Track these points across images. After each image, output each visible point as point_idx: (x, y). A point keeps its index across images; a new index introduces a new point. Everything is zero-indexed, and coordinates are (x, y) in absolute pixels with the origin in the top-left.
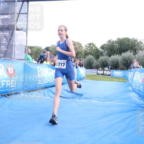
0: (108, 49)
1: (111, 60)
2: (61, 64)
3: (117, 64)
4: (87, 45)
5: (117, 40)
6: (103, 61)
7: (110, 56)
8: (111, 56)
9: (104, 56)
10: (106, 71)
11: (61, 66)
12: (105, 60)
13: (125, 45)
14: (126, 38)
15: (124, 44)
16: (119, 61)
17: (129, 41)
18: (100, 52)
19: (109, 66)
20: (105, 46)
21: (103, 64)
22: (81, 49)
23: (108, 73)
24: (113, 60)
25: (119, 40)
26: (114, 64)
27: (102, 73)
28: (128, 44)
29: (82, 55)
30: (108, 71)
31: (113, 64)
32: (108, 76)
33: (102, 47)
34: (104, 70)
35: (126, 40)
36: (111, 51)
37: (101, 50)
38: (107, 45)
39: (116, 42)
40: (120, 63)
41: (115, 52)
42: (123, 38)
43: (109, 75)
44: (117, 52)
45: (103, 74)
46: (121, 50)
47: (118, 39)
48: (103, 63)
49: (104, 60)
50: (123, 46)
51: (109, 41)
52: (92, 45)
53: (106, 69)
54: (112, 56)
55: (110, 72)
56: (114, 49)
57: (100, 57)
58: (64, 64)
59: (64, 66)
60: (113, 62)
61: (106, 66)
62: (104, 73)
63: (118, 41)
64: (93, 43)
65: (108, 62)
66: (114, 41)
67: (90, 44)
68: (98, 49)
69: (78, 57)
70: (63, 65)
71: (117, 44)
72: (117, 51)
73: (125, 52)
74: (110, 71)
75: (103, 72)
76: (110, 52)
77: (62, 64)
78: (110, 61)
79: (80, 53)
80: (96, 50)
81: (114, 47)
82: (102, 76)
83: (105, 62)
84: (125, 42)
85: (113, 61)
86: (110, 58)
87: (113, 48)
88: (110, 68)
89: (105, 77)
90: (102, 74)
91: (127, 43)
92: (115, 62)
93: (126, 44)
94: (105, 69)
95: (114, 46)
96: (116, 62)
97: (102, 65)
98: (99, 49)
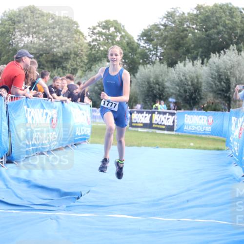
0: (166, 42)
1: (177, 79)
2: (110, 104)
3: (195, 91)
4: (94, 29)
5: (195, 12)
6: (149, 83)
7: (172, 64)
8: (176, 63)
9: (153, 63)
10: (159, 113)
11: (111, 106)
12: (157, 77)
13: (221, 28)
14: (223, 5)
15: (218, 24)
16: (200, 80)
17: (232, 17)
18: (139, 50)
19: (170, 96)
20: (157, 32)
21: (148, 91)
22: (76, 41)
23: (167, 120)
24: (183, 78)
25: (200, 13)
26: (185, 91)
27: (147, 121)
28: (230, 26)
29: (80, 60)
30: (165, 113)
31: (182, 91)
32: (166, 132)
33: (147, 35)
34: (154, 112)
35: (224, 12)
36: (177, 49)
37: (142, 43)
38: (162, 27)
39: (193, 18)
40: (204, 88)
41: (188, 51)
42: (215, 6)
43: (170, 128)
44: (195, 52)
45: (149, 126)
46: (210, 44)
47: (199, 8)
48: (151, 87)
49: (151, 80)
50: (215, 31)
51: (170, 15)
52: (112, 29)
53: (161, 106)
54: (180, 65)
55: (171, 118)
56: (187, 43)
57: (141, 68)
58: (116, 104)
59: (114, 107)
60: (181, 84)
61: (160, 99)
62: (154, 122)
63: (197, 15)
64: (116, 22)
65: (167, 84)
66: (186, 15)
67: (107, 25)
68: (134, 42)
69: (68, 66)
70: (114, 105)
71: (194, 26)
72: (194, 48)
73: (219, 52)
74: (172, 114)
75: (149, 116)
76: (172, 51)
77: (112, 103)
78: (173, 82)
79: (72, 56)
80: (128, 44)
81: (186, 36)
82: (148, 132)
83: (157, 83)
84: (221, 17)
85: (181, 81)
86: (172, 70)
87: (182, 39)
88: (172, 105)
89: (156, 133)
90: (145, 126)
91: (227, 22)
92: (190, 83)
93: (225, 26)
94: (157, 108)
95: (184, 30)
96: (193, 85)
97: (148, 96)
98: (136, 41)
